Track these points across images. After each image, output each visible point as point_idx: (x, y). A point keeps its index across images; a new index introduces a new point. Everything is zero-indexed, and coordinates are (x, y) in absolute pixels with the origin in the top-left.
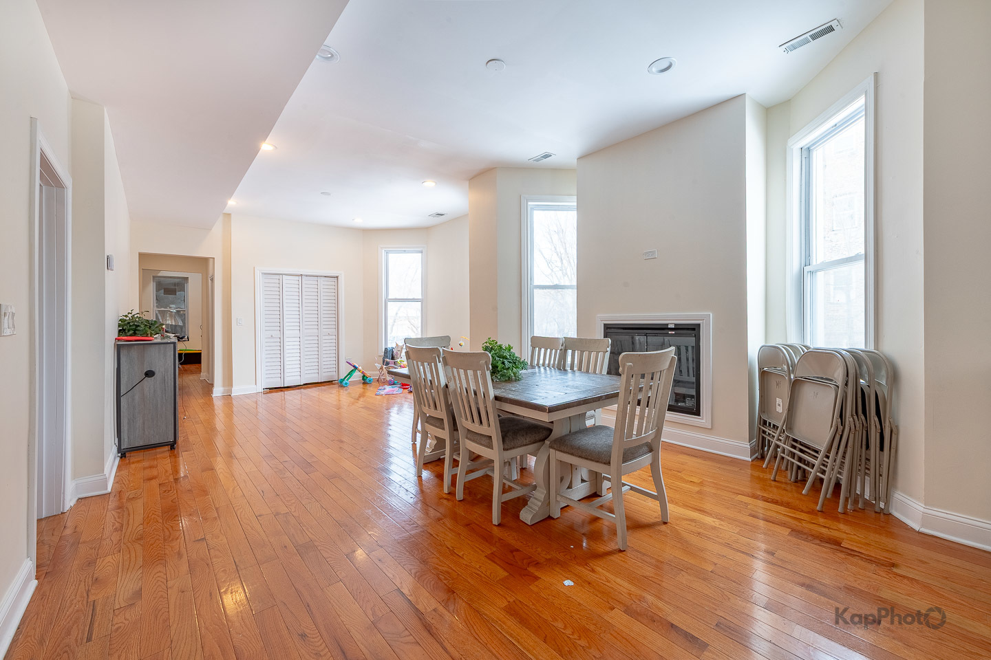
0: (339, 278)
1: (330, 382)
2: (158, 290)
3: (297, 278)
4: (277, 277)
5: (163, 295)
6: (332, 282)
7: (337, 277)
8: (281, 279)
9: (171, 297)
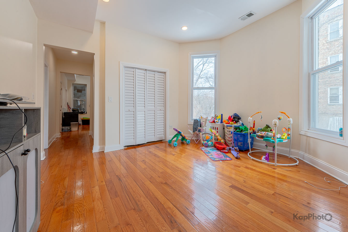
0: (167, 73)
1: (161, 141)
2: (74, 90)
3: (143, 71)
4: (132, 70)
5: (76, 92)
6: (162, 75)
7: (165, 73)
8: (135, 72)
9: (80, 93)
